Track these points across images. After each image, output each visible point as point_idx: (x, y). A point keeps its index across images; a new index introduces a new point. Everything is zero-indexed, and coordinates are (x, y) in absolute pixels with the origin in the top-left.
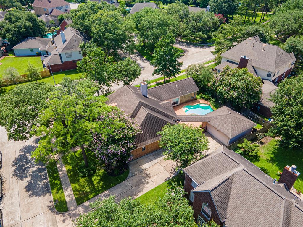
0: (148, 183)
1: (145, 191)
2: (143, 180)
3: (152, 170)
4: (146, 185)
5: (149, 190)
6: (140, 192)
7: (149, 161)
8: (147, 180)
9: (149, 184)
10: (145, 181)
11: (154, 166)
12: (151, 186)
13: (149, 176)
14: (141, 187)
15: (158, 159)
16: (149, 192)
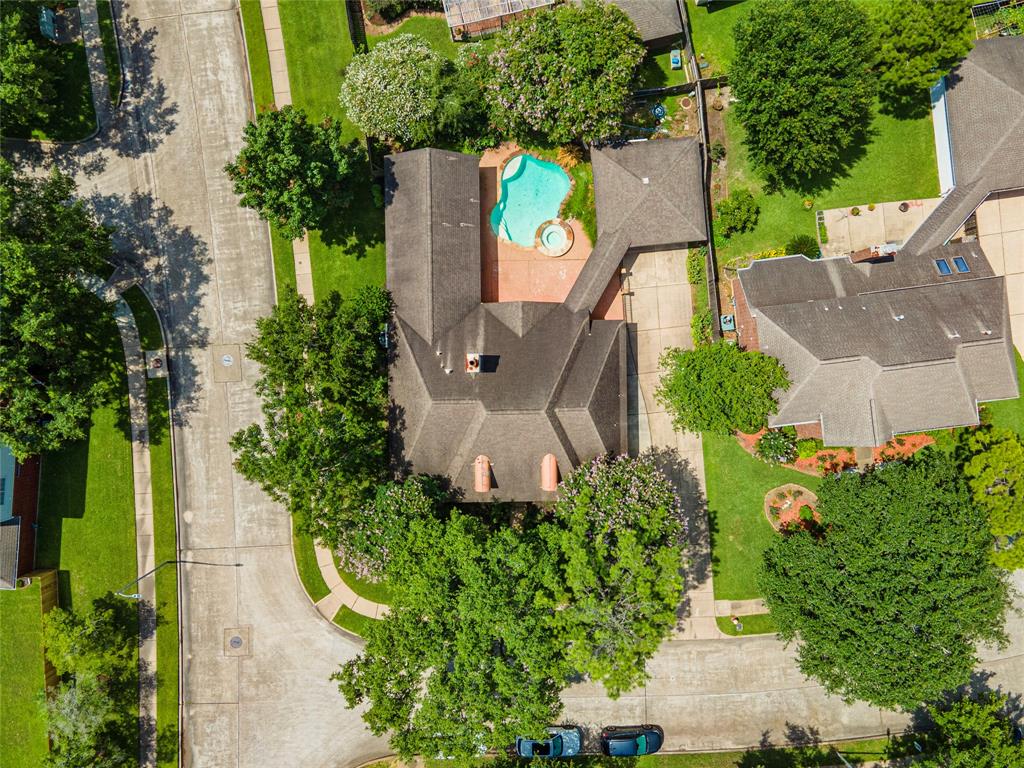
0: (687, 462)
1: (701, 475)
2: (675, 467)
3: (661, 438)
4: (690, 467)
5: (703, 468)
6: (697, 485)
7: (635, 432)
8: (679, 460)
9: (690, 461)
10: (679, 464)
11: (653, 428)
12: (696, 460)
13: (672, 451)
14: (689, 479)
15: (640, 411)
16: (706, 469)
